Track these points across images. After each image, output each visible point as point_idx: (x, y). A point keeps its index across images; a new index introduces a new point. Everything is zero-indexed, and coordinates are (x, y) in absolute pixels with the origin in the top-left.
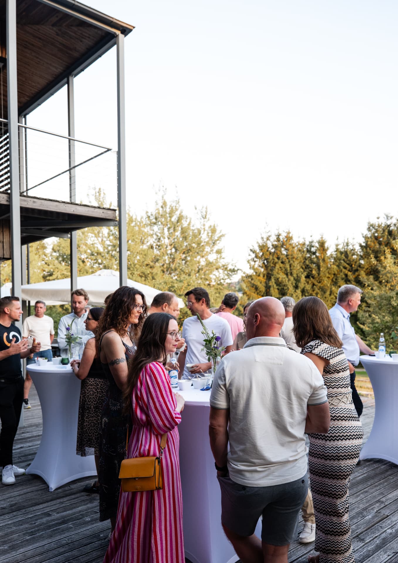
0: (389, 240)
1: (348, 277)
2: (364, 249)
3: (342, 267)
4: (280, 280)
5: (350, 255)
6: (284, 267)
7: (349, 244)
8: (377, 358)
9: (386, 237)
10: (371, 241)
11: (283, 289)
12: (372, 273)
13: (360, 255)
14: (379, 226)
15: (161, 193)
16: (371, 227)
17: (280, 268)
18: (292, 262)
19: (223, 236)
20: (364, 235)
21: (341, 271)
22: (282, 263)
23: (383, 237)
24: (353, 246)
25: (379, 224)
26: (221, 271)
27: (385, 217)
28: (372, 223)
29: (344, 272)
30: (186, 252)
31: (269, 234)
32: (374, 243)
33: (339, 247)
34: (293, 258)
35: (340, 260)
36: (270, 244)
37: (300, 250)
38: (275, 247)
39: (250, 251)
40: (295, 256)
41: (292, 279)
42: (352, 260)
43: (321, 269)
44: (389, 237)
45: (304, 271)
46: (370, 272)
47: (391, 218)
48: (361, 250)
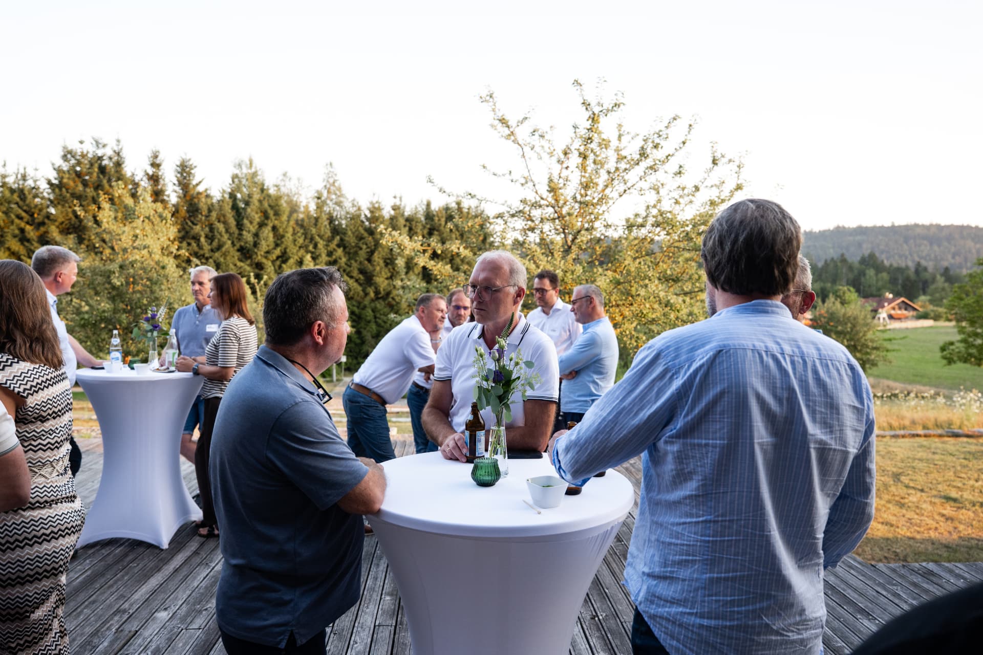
0: (101, 181)
1: (27, 234)
2: (57, 190)
3: (13, 216)
5: (30, 197)
7: (28, 178)
8: (108, 372)
9: (95, 174)
10: (69, 178)
12: (70, 231)
13: (49, 200)
14: (83, 156)
16: (68, 154)
20: (56, 166)
21: (12, 222)
23: (90, 174)
24: (35, 181)
25: (82, 153)
27: (94, 143)
28: (70, 148)
29: (18, 225)
32: (75, 182)
33: (7, 180)
35: (9, 202)
42: (33, 206)
44: (101, 176)
46: (68, 229)
47: (104, 146)
48: (50, 191)
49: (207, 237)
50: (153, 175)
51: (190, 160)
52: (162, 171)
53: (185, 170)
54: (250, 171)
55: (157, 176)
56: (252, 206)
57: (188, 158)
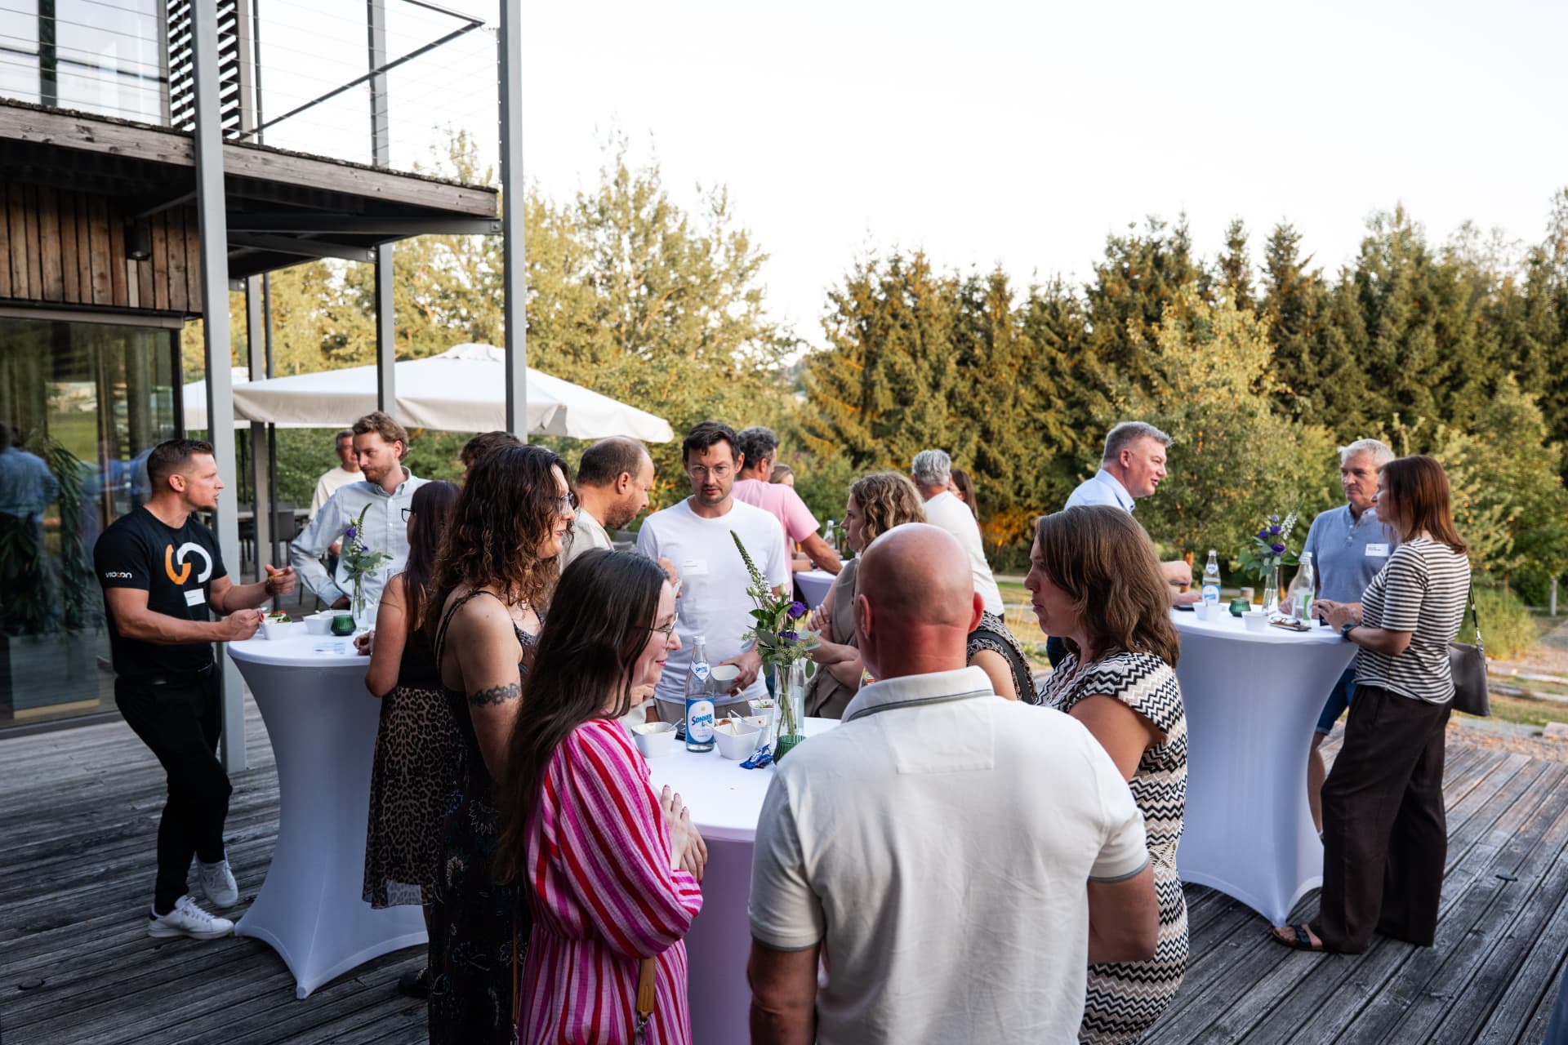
0: (1156, 279)
1: (1058, 365)
2: (1098, 300)
3: (1043, 342)
4: (897, 368)
5: (1063, 313)
6: (908, 339)
7: (1062, 286)
9: (1148, 271)
10: (1113, 281)
11: (905, 389)
12: (1112, 356)
13: (1088, 314)
14: (1133, 245)
15: (615, 149)
17: (899, 339)
18: (926, 325)
19: (763, 258)
20: (1098, 266)
21: (1042, 350)
22: (904, 327)
23: (1141, 271)
24: (1071, 291)
25: (1132, 241)
26: (757, 343)
27: (1149, 223)
28: (1116, 238)
29: (1048, 353)
30: (674, 296)
31: (874, 257)
32: (1120, 285)
33: (1038, 293)
34: (930, 316)
35: (1039, 323)
36: (874, 282)
37: (946, 299)
38: (887, 288)
39: (827, 297)
40: (935, 312)
41: (926, 365)
42: (1066, 325)
43: (995, 345)
44: (1157, 272)
45: (955, 348)
46: (1109, 354)
47: (1162, 227)
48: (1088, 302)
49: (1312, 351)
50: (1231, 260)
51: (1292, 226)
52: (1246, 251)
53: (1282, 244)
54: (1396, 230)
55: (1237, 261)
56: (1398, 292)
57: (1288, 224)
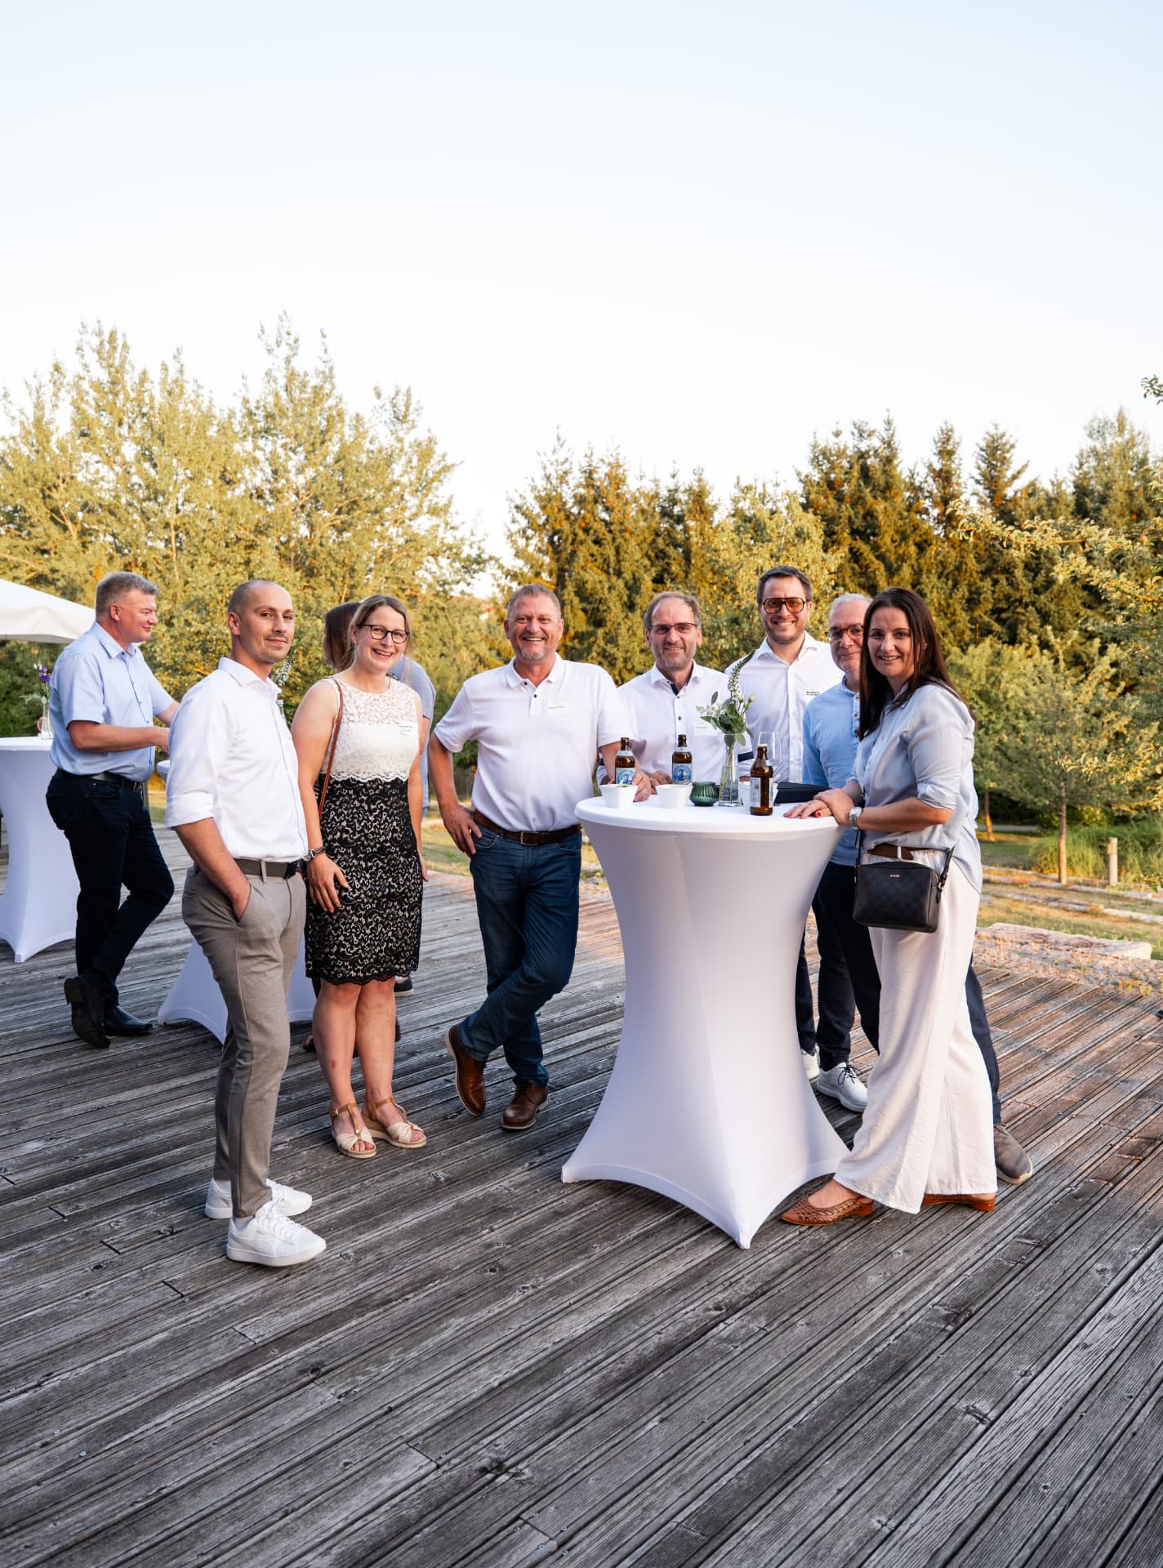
0: (860, 491)
4: (589, 586)
6: (602, 554)
7: (767, 498)
9: (854, 481)
10: (817, 493)
11: (598, 609)
14: (839, 454)
15: (284, 351)
16: (821, 456)
17: (592, 555)
18: (619, 540)
19: (446, 469)
20: (802, 477)
22: (597, 542)
23: (846, 481)
26: (443, 561)
27: (856, 432)
28: (821, 446)
30: (345, 509)
31: (566, 466)
32: (825, 497)
33: (740, 505)
34: (625, 530)
36: (568, 494)
37: (643, 511)
38: (581, 501)
39: (514, 510)
40: (629, 525)
41: (620, 584)
43: (693, 561)
44: (862, 484)
45: (652, 565)
47: (869, 435)
49: (1027, 566)
50: (941, 470)
51: (1003, 436)
52: (957, 462)
53: (995, 454)
55: (948, 472)
57: (1000, 433)
